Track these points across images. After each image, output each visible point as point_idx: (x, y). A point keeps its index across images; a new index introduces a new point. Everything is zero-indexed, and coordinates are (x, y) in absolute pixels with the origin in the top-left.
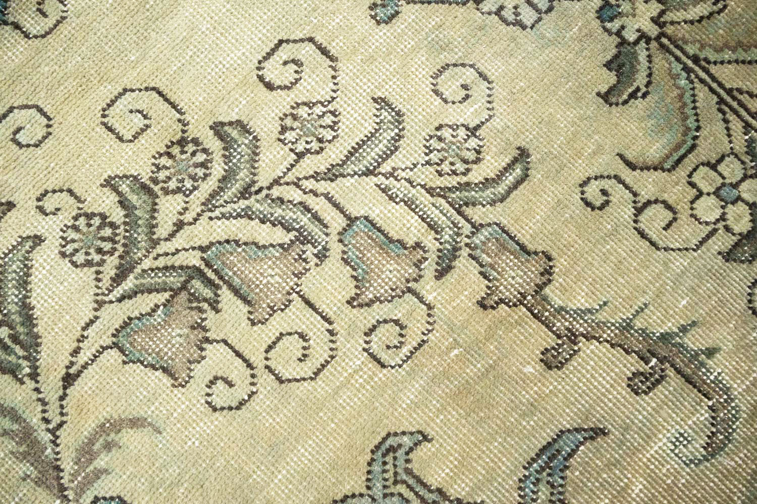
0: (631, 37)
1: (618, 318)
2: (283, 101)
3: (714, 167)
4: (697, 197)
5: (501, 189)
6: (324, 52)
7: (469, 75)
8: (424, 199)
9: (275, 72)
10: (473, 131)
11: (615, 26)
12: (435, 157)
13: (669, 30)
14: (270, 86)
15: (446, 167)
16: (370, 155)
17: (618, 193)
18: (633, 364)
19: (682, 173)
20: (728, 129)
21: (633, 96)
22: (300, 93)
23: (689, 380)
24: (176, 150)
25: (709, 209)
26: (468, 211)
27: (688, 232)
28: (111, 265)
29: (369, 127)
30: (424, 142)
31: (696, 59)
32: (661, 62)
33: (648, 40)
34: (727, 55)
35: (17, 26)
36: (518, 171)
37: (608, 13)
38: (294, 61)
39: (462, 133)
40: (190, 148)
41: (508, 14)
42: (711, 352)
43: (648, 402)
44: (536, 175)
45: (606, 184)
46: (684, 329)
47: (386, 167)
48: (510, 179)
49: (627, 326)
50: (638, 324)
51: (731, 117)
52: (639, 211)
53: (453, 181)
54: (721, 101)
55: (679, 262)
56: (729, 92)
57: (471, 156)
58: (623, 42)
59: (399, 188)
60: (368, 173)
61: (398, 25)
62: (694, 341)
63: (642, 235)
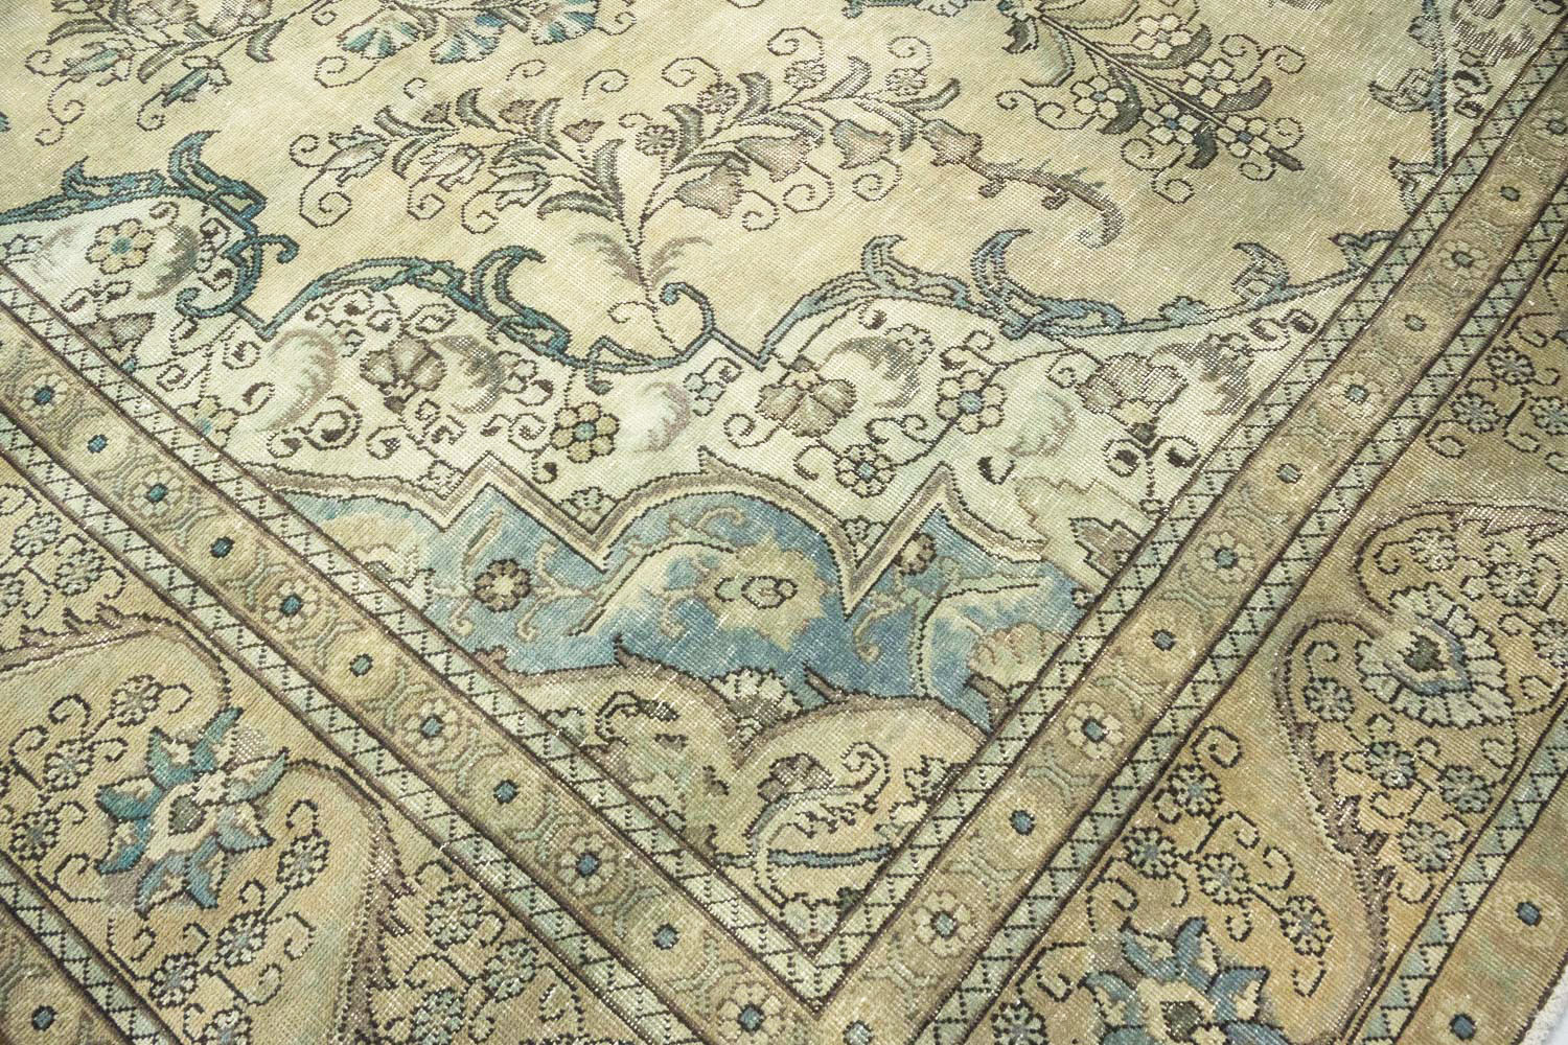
0: (1021, 17)
1: (1031, 167)
2: (788, 61)
3: (1087, 83)
4: (1078, 100)
5: (941, 101)
6: (813, 34)
7: (913, 42)
8: (888, 109)
9: (778, 45)
10: (919, 72)
11: (1011, 12)
12: (893, 86)
13: (1047, 13)
14: (777, 54)
15: (902, 91)
16: (850, 87)
17: (1022, 100)
18: (1044, 192)
19: (1066, 87)
20: (1094, 63)
21: (1028, 47)
22: (797, 57)
23: (1085, 200)
24: (714, 90)
25: (1087, 106)
26: (920, 114)
27: (1072, 118)
28: (672, 154)
29: (848, 72)
30: (886, 79)
31: (1067, 28)
32: (1042, 29)
33: (1034, 19)
34: (1088, 25)
35: (601, 29)
36: (952, 91)
37: (1004, 6)
38: (792, 40)
39: (912, 73)
40: (724, 88)
41: (937, 9)
42: (1099, 185)
43: (1058, 213)
44: (965, 94)
45: (1015, 96)
46: (1078, 172)
47: (861, 93)
48: (947, 96)
49: (1038, 172)
50: (1046, 170)
51: (1097, 58)
52: (1038, 110)
53: (908, 98)
54: (1088, 48)
55: (1071, 136)
56: (1093, 44)
57: (919, 84)
58: (1017, 20)
59: (872, 104)
60: (848, 96)
61: (862, 19)
62: (1085, 179)
63: (1042, 121)
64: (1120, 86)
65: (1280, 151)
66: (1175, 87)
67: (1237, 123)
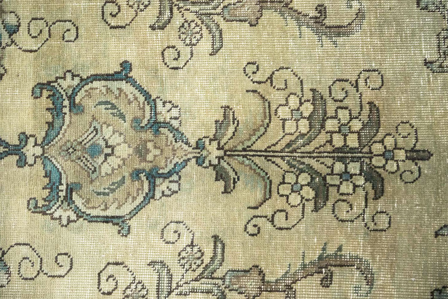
0: (215, 162)
1: (298, 266)
2: (118, 295)
3: (284, 183)
4: (288, 199)
5: (219, 257)
6: (117, 264)
7: (173, 226)
8: (196, 284)
9: (107, 286)
10: (192, 245)
11: (207, 163)
12: (187, 266)
13: (226, 147)
14: (109, 293)
15: (194, 267)
16: (165, 285)
17: (260, 222)
18: (317, 278)
19: (275, 194)
20: (277, 165)
21: (235, 182)
22: (122, 286)
23: (341, 266)
25: (295, 199)
26: (215, 275)
27: (295, 214)
29: (156, 276)
30: (179, 264)
31: (244, 150)
32: (234, 163)
33: (222, 158)
34: (254, 139)
36: (220, 245)
37: (200, 161)
38: (110, 277)
39: (189, 249)
41: (167, 192)
42: (340, 249)
43: (334, 286)
44: (227, 241)
45: (254, 222)
46: (324, 249)
47: (174, 285)
48: (219, 250)
49: (304, 266)
50: (307, 262)
51: (274, 159)
52: (272, 221)
53: (201, 269)
54: (266, 157)
55: (302, 227)
56: (266, 151)
57: (199, 255)
58: (215, 166)
59: (185, 288)
60: (170, 293)
61: (133, 231)
62: (331, 251)
63: (281, 229)
64: (302, 171)
65: (412, 150)
66: (329, 148)
67: (377, 148)
